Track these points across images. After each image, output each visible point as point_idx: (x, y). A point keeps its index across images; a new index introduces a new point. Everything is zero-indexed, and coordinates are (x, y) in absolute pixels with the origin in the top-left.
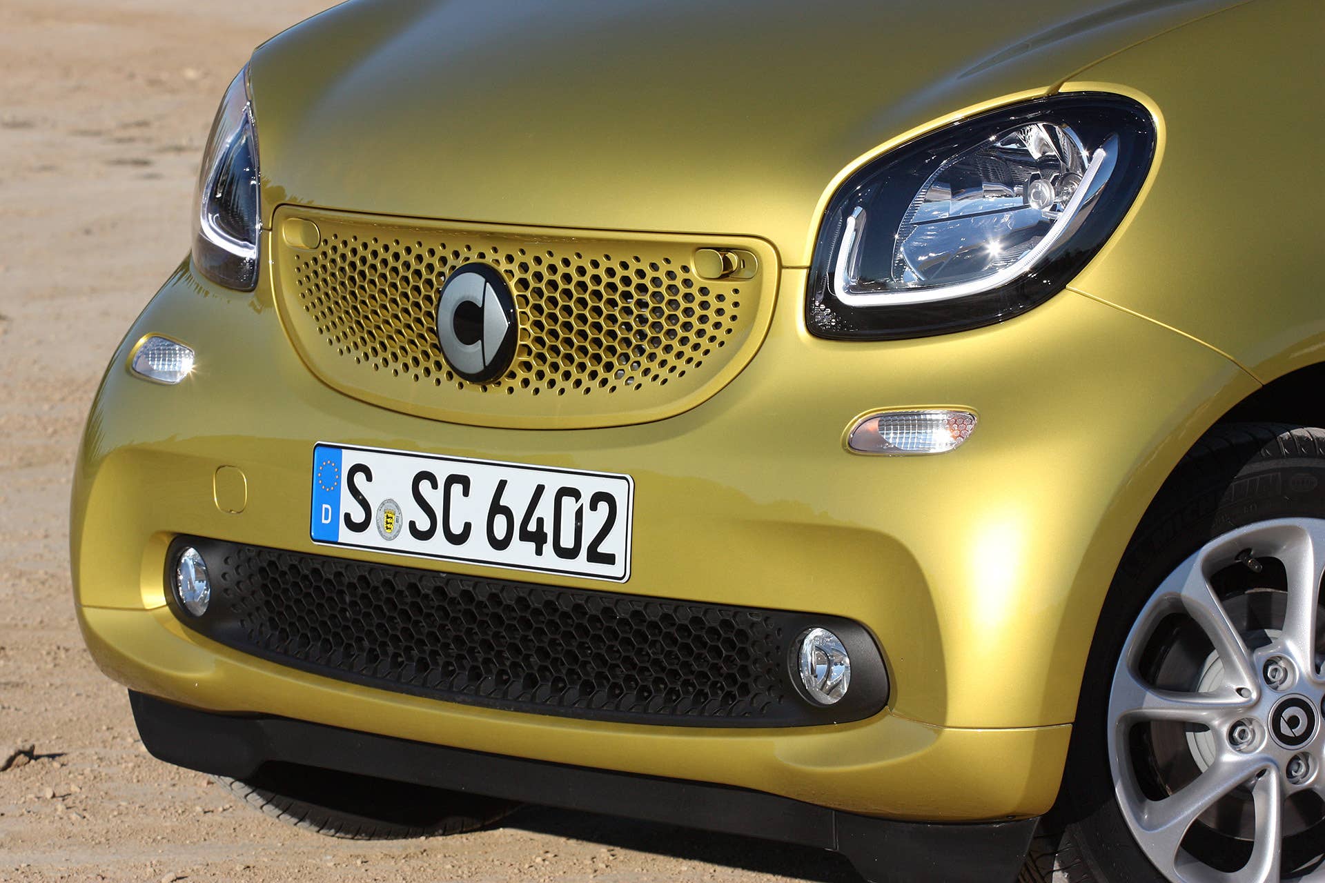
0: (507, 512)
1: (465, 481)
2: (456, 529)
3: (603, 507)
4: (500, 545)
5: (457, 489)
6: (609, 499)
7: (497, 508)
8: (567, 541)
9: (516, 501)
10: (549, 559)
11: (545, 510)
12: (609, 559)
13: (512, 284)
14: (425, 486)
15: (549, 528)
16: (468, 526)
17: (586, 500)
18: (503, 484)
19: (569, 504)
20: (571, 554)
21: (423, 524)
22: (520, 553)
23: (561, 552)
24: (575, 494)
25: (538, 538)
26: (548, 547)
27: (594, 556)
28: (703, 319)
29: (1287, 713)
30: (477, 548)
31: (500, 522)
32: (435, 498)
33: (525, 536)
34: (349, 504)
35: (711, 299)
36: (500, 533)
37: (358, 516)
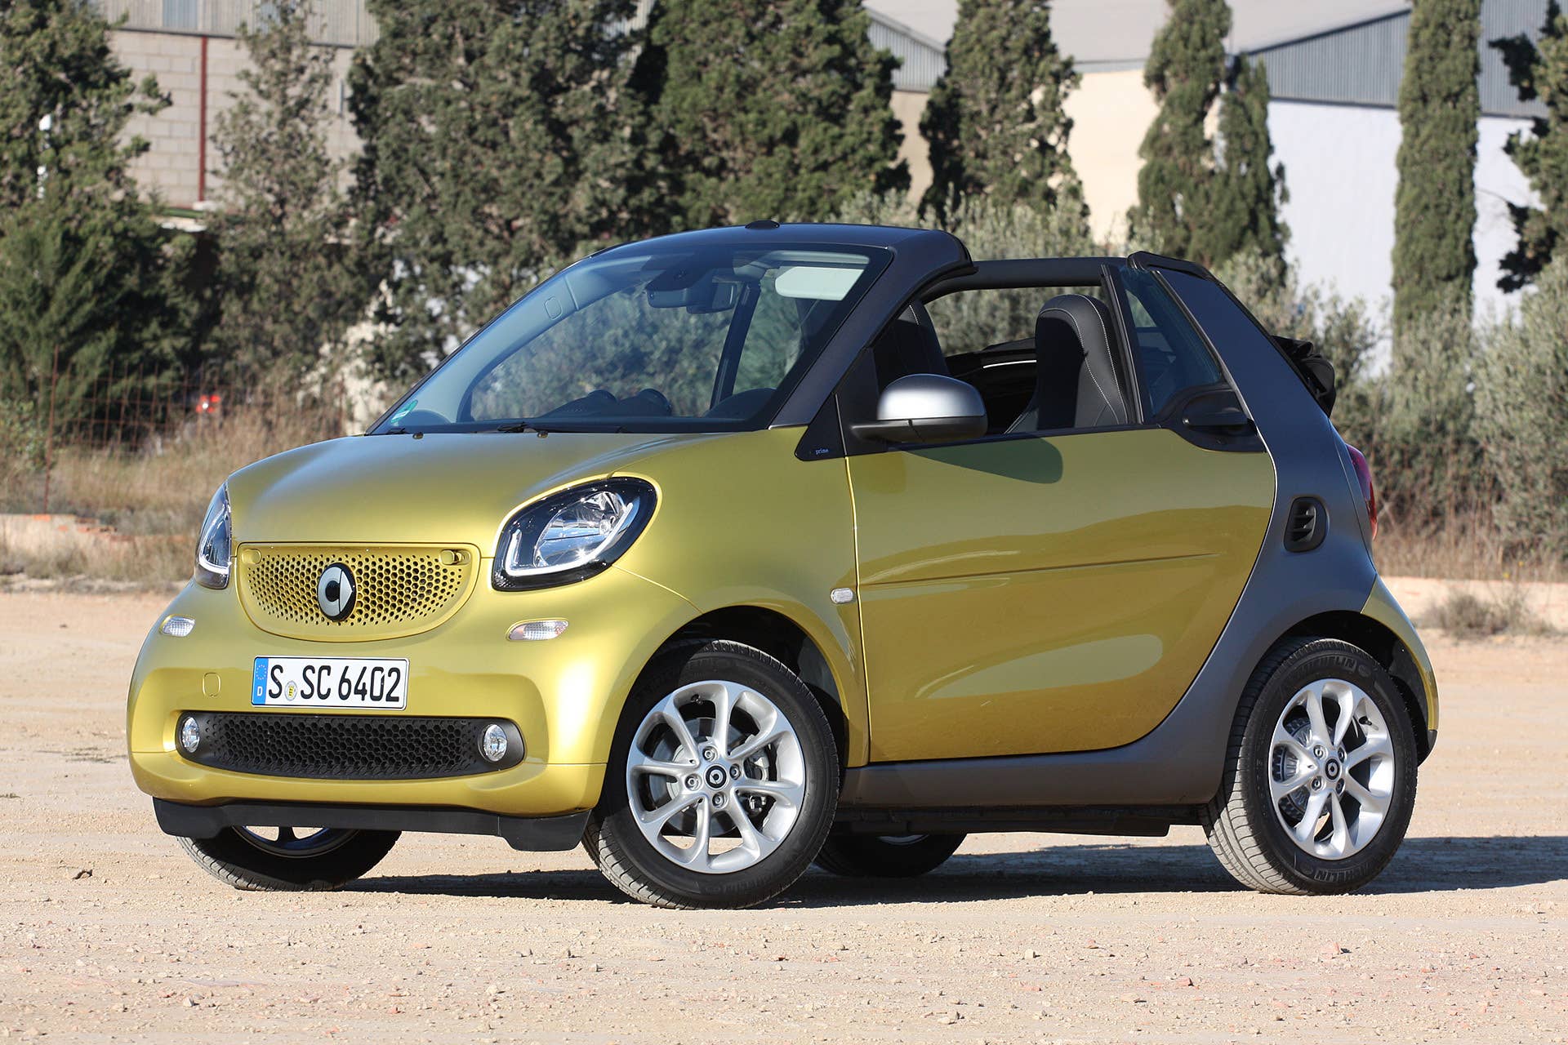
0: (348, 681)
1: (328, 668)
2: (324, 692)
3: (394, 674)
4: (344, 698)
5: (325, 672)
6: (397, 670)
7: (343, 680)
8: (377, 693)
9: (353, 676)
10: (368, 701)
11: (367, 679)
12: (396, 699)
13: (354, 572)
14: (309, 673)
15: (368, 688)
16: (329, 690)
17: (386, 672)
18: (347, 668)
19: (378, 674)
20: (378, 699)
21: (308, 691)
22: (355, 700)
23: (374, 698)
24: (381, 669)
25: (363, 693)
26: (368, 696)
27: (389, 698)
28: (444, 584)
29: (713, 773)
30: (334, 700)
31: (345, 685)
32: (313, 678)
33: (357, 692)
34: (272, 686)
35: (448, 574)
36: (345, 692)
37: (276, 690)
